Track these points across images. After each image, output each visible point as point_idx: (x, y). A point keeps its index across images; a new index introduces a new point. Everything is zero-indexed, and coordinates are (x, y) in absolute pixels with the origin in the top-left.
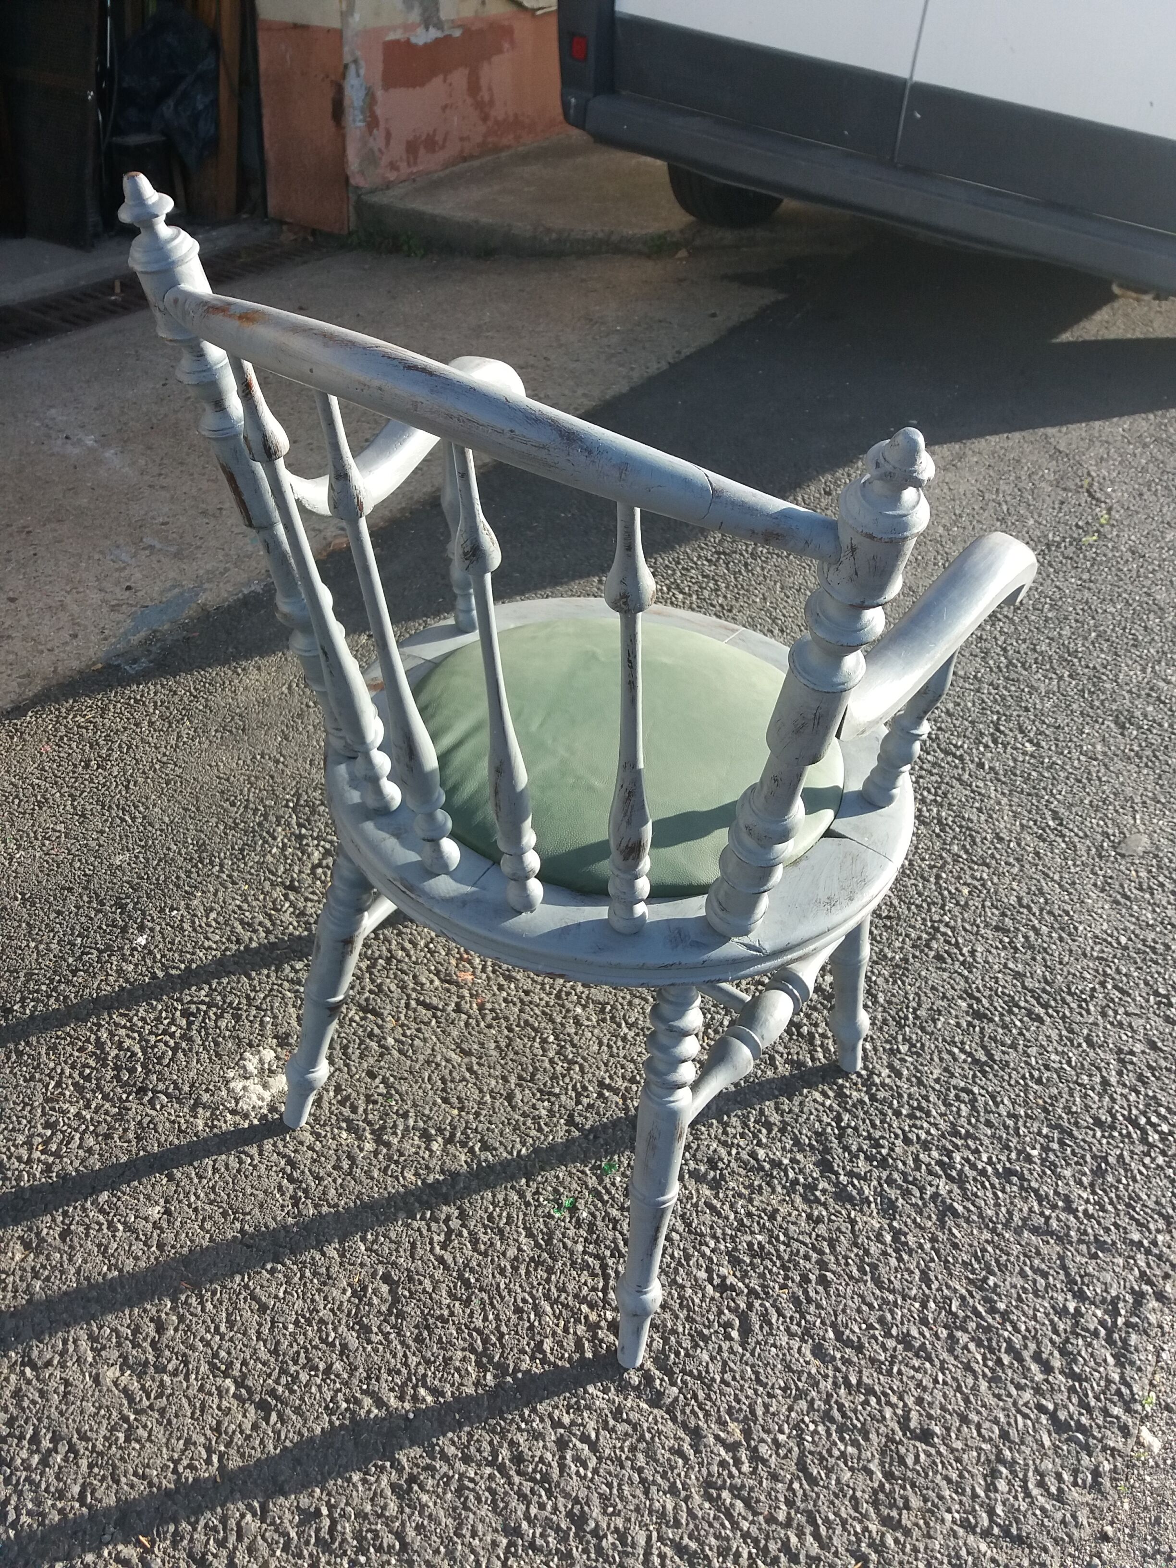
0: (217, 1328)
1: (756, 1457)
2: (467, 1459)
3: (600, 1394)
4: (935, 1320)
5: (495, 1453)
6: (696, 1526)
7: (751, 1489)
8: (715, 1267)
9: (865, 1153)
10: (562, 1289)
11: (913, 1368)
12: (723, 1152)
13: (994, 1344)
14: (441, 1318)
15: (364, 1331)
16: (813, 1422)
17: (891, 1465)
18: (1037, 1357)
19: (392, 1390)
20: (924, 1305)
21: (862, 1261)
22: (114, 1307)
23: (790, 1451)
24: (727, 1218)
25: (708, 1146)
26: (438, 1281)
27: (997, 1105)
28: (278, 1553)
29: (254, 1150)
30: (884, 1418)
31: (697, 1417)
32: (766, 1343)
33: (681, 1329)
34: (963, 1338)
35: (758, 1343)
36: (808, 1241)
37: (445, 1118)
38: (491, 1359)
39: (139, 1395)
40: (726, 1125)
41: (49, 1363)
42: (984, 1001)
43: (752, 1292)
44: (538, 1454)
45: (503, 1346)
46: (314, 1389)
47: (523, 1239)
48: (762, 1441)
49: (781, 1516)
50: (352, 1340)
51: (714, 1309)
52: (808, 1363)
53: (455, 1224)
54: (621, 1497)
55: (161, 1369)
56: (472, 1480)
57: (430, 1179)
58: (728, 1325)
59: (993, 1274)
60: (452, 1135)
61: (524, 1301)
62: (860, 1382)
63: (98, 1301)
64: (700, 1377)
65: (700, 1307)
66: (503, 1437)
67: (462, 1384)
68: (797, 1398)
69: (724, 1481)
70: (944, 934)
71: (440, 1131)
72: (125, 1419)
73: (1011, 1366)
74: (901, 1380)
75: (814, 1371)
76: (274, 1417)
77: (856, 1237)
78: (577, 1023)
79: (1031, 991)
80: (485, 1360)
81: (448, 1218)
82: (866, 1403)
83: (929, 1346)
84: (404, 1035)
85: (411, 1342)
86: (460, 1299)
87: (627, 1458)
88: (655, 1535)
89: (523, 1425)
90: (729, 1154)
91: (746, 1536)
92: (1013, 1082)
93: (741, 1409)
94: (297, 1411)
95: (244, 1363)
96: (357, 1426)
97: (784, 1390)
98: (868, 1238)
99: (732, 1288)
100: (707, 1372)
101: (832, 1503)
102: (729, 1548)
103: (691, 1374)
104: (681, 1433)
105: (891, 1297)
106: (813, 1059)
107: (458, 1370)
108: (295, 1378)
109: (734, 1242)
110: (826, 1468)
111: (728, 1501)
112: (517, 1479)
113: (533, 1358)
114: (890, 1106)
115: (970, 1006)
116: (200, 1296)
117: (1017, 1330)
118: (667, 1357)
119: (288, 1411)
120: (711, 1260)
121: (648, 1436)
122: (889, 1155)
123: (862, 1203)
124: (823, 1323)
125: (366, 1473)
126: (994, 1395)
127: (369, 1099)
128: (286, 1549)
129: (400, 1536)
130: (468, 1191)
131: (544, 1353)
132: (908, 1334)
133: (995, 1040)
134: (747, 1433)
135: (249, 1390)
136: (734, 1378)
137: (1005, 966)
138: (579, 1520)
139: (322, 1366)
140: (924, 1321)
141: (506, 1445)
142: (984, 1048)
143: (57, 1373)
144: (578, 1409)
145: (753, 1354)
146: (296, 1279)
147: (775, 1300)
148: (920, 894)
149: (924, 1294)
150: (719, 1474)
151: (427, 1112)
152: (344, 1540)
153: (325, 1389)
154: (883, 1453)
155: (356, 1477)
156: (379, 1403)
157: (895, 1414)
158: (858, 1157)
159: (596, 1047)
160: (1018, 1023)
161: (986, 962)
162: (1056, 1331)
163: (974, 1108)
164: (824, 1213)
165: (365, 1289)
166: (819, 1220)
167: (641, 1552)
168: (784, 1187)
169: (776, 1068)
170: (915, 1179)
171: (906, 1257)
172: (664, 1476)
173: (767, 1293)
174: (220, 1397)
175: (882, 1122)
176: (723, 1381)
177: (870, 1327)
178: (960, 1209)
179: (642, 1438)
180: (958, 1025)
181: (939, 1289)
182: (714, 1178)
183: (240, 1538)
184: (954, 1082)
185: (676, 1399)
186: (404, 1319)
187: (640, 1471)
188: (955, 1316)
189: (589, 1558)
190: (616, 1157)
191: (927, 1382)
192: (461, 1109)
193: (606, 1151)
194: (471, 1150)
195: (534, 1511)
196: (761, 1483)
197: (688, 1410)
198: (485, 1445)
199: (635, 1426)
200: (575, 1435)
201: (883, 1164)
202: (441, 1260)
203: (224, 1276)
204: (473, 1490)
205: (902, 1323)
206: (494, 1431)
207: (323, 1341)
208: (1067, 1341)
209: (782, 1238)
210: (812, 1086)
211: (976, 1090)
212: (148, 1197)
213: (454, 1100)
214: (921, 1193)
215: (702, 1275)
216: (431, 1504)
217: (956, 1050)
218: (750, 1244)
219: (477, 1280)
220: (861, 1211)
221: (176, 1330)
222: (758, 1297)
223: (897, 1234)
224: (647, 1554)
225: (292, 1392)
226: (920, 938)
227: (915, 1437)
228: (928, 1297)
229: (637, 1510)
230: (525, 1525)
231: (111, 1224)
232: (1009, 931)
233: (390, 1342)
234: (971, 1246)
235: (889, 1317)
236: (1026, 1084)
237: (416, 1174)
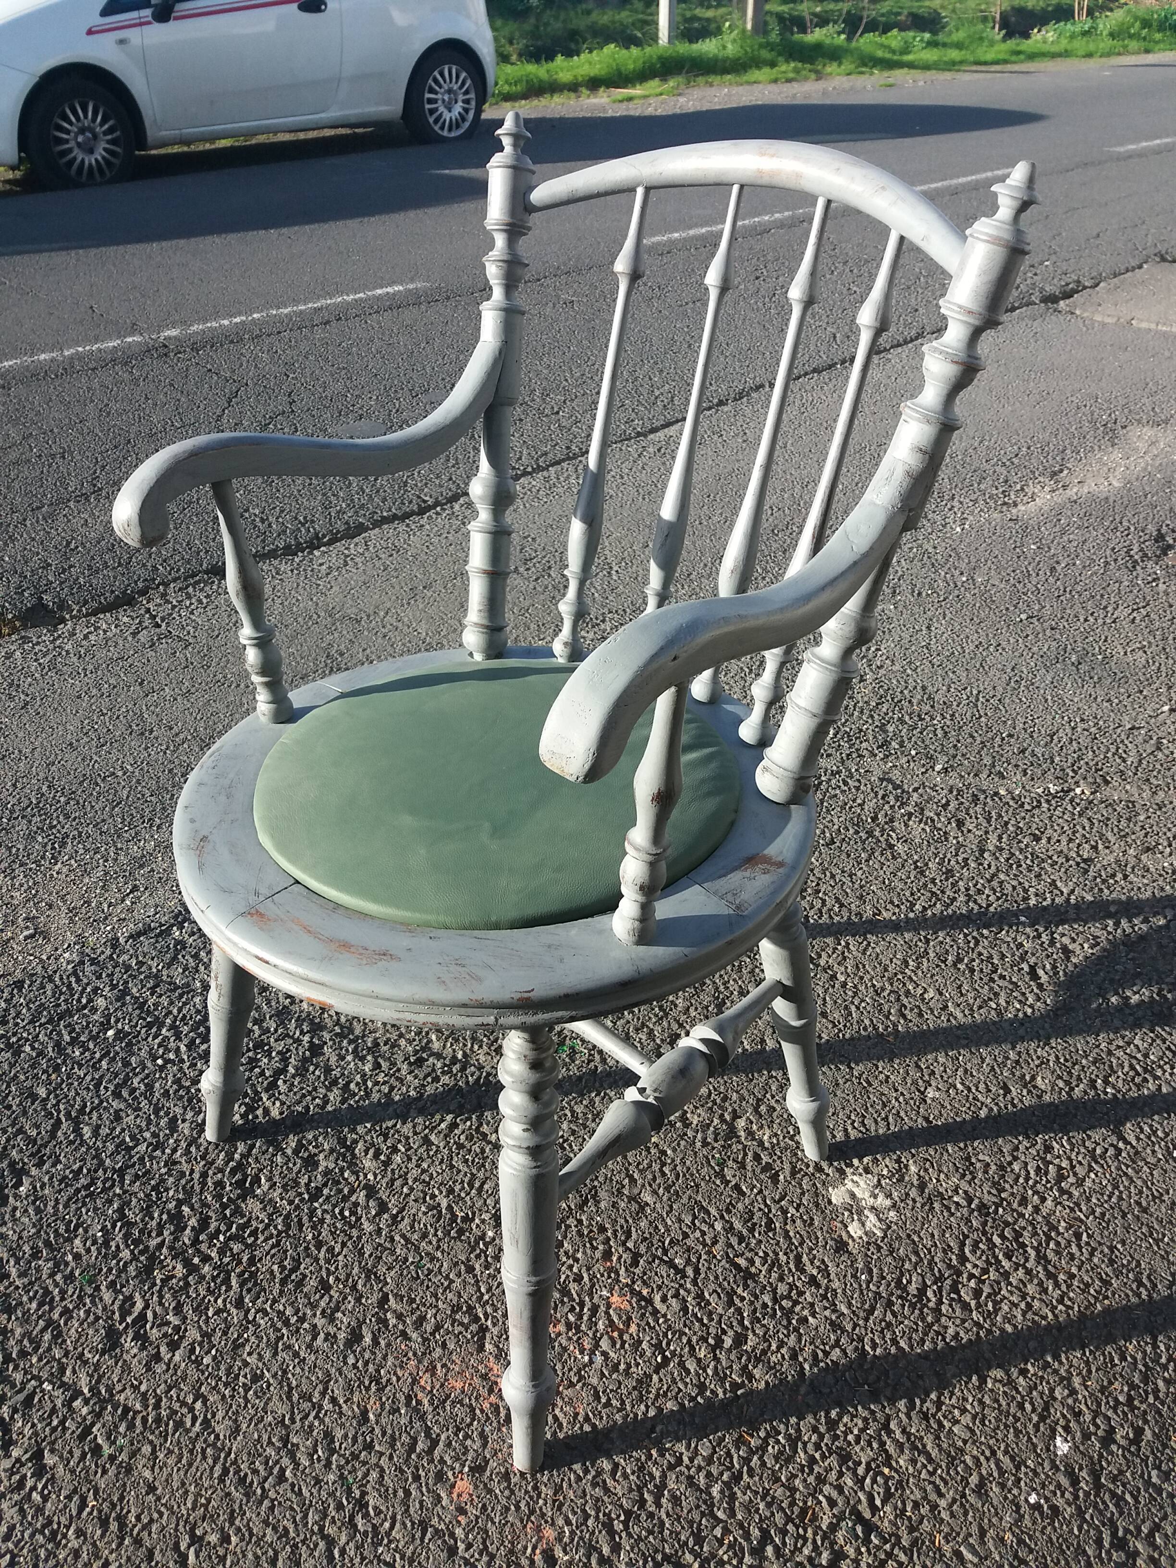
127: (742, 1166)
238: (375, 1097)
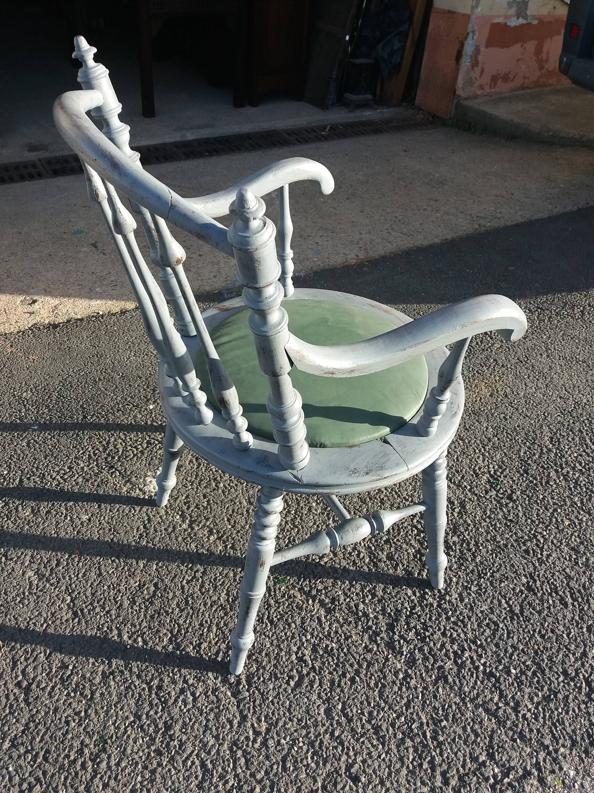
0: (78, 574)
1: (264, 743)
2: (139, 677)
3: (212, 678)
4: (399, 727)
5: (151, 680)
6: (217, 758)
7: (253, 756)
8: (303, 648)
9: (416, 630)
10: (226, 625)
11: (372, 744)
12: (342, 598)
13: (424, 755)
14: (167, 613)
15: (134, 602)
16: (303, 742)
17: (329, 783)
18: (444, 774)
19: (128, 632)
20: (398, 717)
21: (380, 680)
22: (46, 548)
23: (283, 749)
24: (324, 629)
25: (336, 592)
26: (176, 596)
27: (508, 637)
28: (44, 675)
29: (138, 509)
30: (340, 759)
31: (249, 711)
32: (304, 695)
33: (268, 669)
34: (409, 743)
35: (301, 693)
36: (358, 657)
37: (223, 527)
38: (177, 639)
39: (34, 587)
40: (352, 586)
41: (12, 559)
42: (538, 583)
43: (313, 668)
44: (169, 690)
45: (185, 637)
46: (98, 617)
47: (223, 595)
48: (273, 738)
49: (259, 777)
50: (126, 603)
51: (290, 667)
52: (319, 714)
53: (199, 575)
54: (192, 728)
55: (48, 581)
56: (135, 686)
57: (200, 551)
58: (291, 677)
59: (447, 720)
60: (222, 536)
61: (206, 622)
62: (339, 737)
63: (43, 543)
64: (262, 694)
65: (284, 663)
66: (159, 675)
67: (157, 644)
68: (303, 727)
69: (243, 746)
70: (538, 540)
71: (218, 532)
72: (24, 594)
73: (426, 770)
74: (361, 747)
75: (319, 719)
76: (77, 620)
77: (384, 667)
78: (310, 510)
79: (571, 588)
80: (174, 639)
81: (197, 571)
82: (336, 748)
83: (387, 737)
84: (229, 485)
85: (148, 617)
86: (180, 608)
87: (206, 712)
88: (196, 752)
89: (171, 675)
90: (345, 600)
91: (236, 775)
92: (526, 630)
93: (272, 718)
94: (87, 622)
95: (79, 593)
96: (105, 640)
97: (299, 720)
98: (390, 671)
99: (305, 662)
100: (267, 694)
101: (287, 784)
102: (225, 777)
103: (259, 690)
104: (237, 715)
105: (383, 705)
106: (419, 574)
107: (160, 637)
108: (94, 608)
109: (320, 641)
110: (295, 766)
111: (239, 756)
112: (153, 696)
113: (194, 648)
114: (446, 614)
115: (528, 582)
116: (80, 559)
117: (441, 754)
118: (254, 677)
119: (83, 621)
120: (303, 644)
121: (221, 708)
122: (429, 637)
123: (399, 653)
124: (339, 700)
125: (96, 661)
126: (407, 780)
127: (197, 507)
128: (47, 675)
129: (93, 693)
130: (213, 563)
131: (200, 648)
132: (380, 727)
133: (530, 605)
134: (268, 731)
135: (74, 606)
136: (278, 703)
137: (564, 570)
138: (168, 727)
139: (107, 609)
140: (393, 725)
141: (158, 679)
142: (521, 606)
143: (12, 564)
144: (199, 680)
145: (294, 697)
146: (120, 569)
147: (322, 677)
148: (538, 515)
149: (402, 712)
150: (243, 741)
151: (217, 522)
152: (70, 683)
153: (102, 619)
154: (328, 775)
155: (91, 660)
156: (120, 635)
157: (347, 760)
158: (411, 630)
159: (311, 524)
160: (551, 602)
161: (553, 563)
162: (463, 766)
163: (494, 634)
164: (375, 649)
165: (144, 585)
166: (370, 651)
167: (185, 756)
168: (363, 627)
169: (396, 570)
170: (435, 654)
171: (404, 689)
172: (217, 729)
173: (320, 672)
174: (62, 602)
175: (436, 619)
176: (272, 701)
177: (363, 713)
178: (450, 679)
179: (218, 707)
180: (514, 589)
181: (412, 714)
182: (330, 608)
183: (34, 661)
184: (491, 616)
185: (245, 698)
186: (152, 605)
187: (208, 721)
188: (412, 730)
189: (161, 746)
190: (288, 578)
191: (375, 754)
192: (233, 527)
193: (286, 573)
194: (226, 546)
195: (152, 713)
196: (259, 756)
197: (247, 706)
198: (150, 674)
199: (219, 700)
200: (190, 690)
201: (423, 640)
202: (183, 587)
203: (94, 555)
204: (133, 691)
205: (380, 720)
206: (157, 671)
207: (114, 599)
208: (467, 774)
209: (345, 650)
210: (410, 586)
211: (501, 625)
212: (86, 511)
213: (232, 522)
214: (434, 662)
215: (295, 649)
216: (113, 687)
217: (503, 601)
218: (327, 646)
219: (192, 603)
220: (395, 657)
221: (63, 568)
222: (315, 671)
223: (407, 676)
224: (187, 758)
225: (89, 613)
226: (522, 538)
227: (350, 777)
228: (403, 714)
229: (196, 737)
230: (144, 716)
231: (66, 515)
232: (579, 552)
233: (140, 612)
234: (444, 701)
235: (375, 713)
236: (533, 635)
237: (196, 547)
238: (358, 586)
